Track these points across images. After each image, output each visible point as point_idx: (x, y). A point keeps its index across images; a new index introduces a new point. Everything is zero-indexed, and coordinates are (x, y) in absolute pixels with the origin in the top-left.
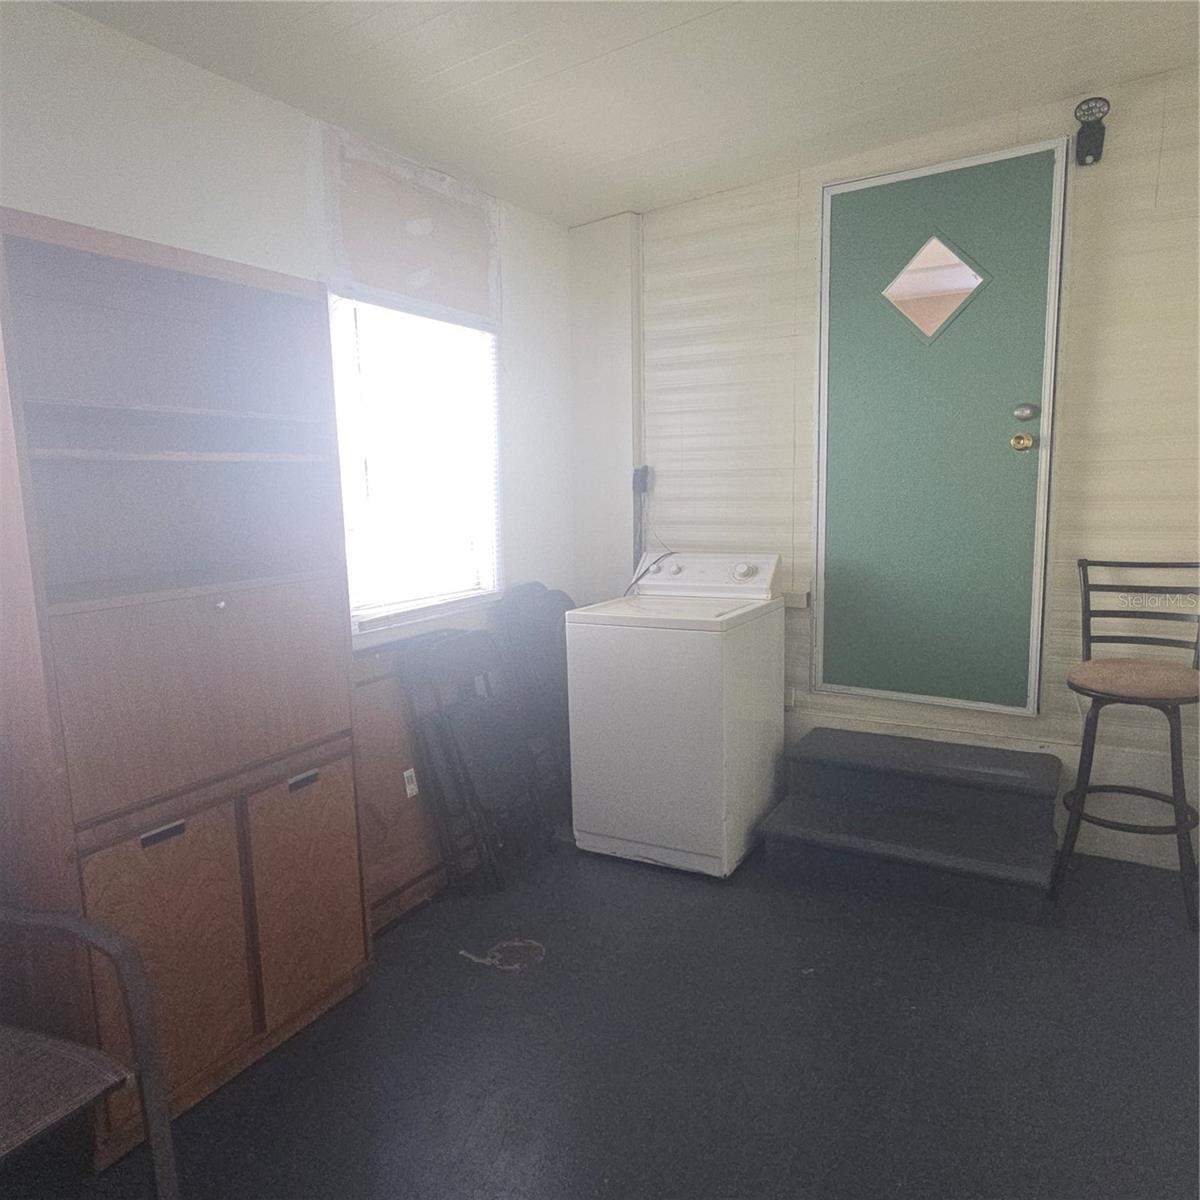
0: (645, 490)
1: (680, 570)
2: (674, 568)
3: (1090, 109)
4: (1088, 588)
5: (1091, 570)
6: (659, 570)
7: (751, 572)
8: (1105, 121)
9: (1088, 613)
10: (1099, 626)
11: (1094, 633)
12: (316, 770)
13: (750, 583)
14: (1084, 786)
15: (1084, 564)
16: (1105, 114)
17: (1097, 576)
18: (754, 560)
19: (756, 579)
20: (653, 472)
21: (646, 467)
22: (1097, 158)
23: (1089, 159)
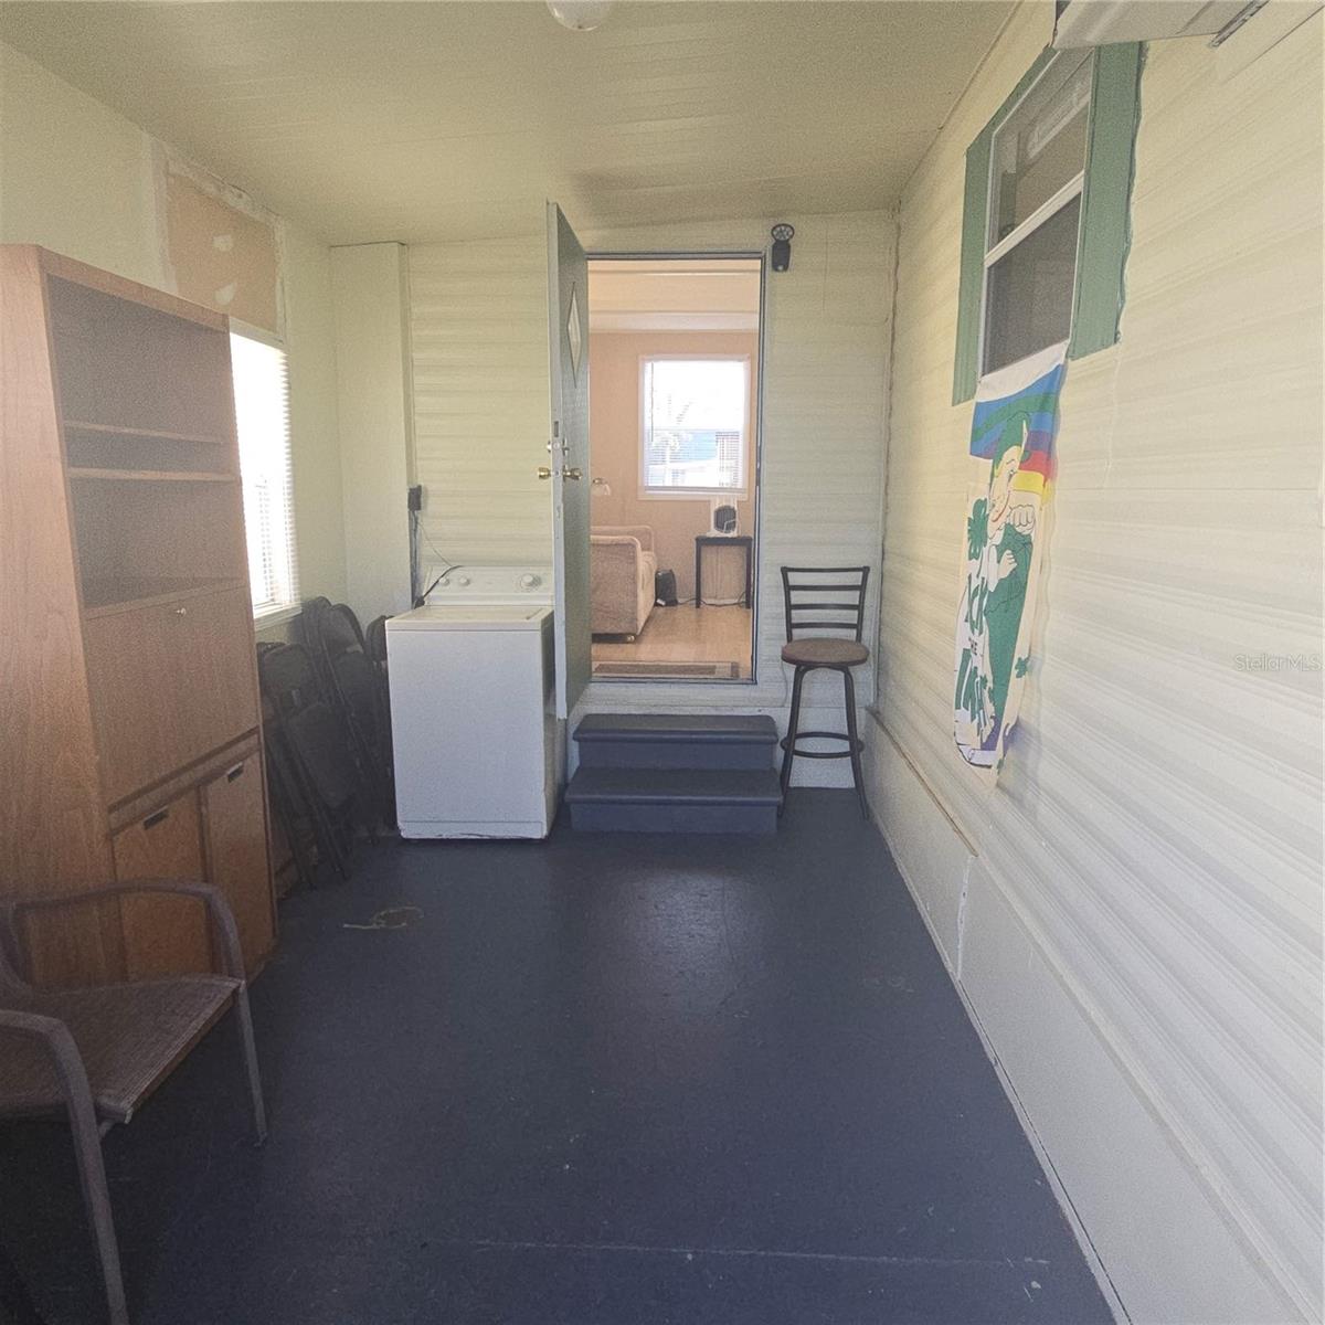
0: (419, 508)
1: (468, 582)
2: (463, 581)
3: (781, 231)
4: (788, 588)
5: (790, 574)
6: (448, 582)
7: (536, 582)
8: (790, 242)
9: (790, 607)
10: (797, 616)
11: (793, 621)
12: (240, 764)
13: (535, 592)
14: (794, 733)
15: (785, 571)
16: (791, 237)
17: (794, 579)
18: (538, 572)
19: (541, 587)
20: (427, 491)
21: (420, 487)
22: (786, 268)
23: (780, 268)
